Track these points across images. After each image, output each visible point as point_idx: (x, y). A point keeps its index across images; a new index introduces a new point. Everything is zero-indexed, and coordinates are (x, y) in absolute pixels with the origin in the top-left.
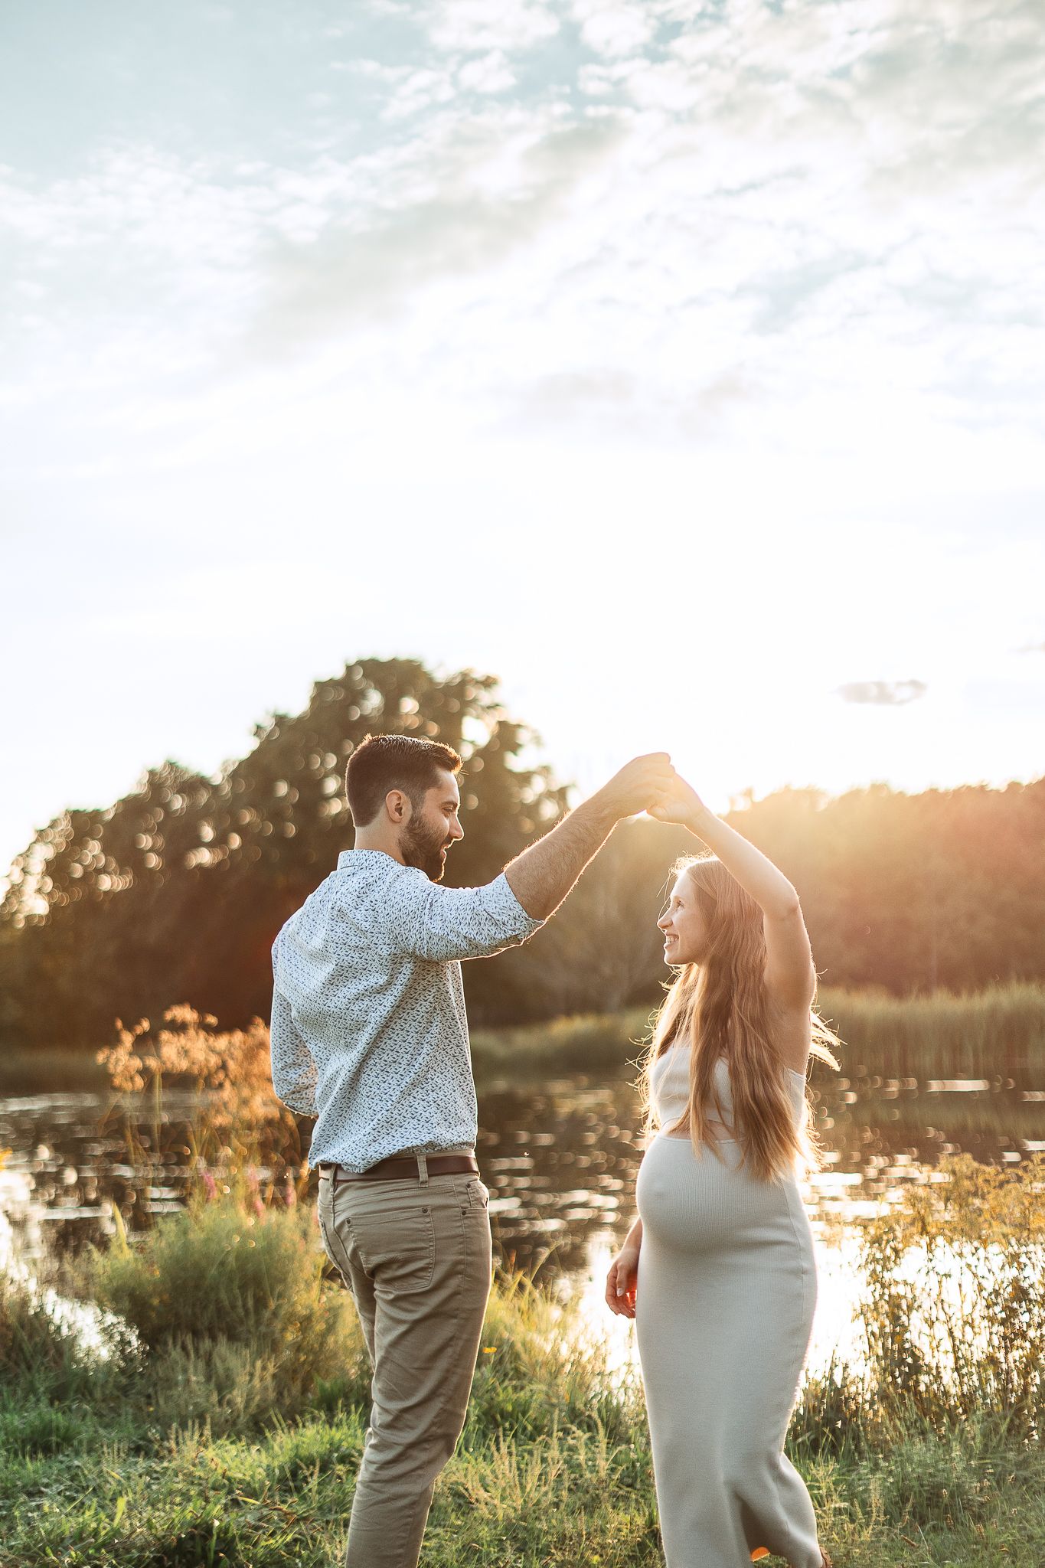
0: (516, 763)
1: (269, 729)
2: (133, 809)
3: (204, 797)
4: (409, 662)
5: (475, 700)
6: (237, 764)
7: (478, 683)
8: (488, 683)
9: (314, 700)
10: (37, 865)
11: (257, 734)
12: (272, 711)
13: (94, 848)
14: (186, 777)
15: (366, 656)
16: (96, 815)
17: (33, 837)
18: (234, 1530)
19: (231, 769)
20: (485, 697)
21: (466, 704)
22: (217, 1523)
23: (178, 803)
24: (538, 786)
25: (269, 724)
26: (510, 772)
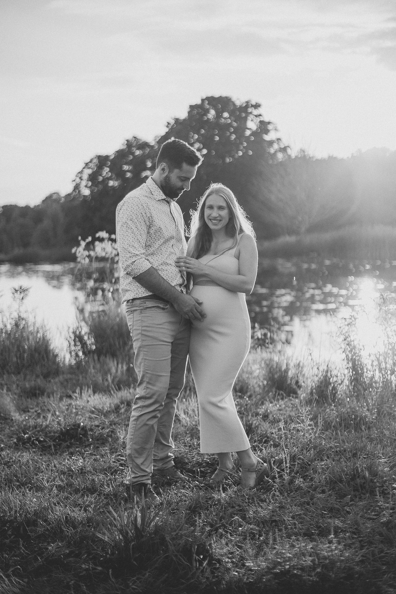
0: (267, 138)
1: (172, 124)
2: (121, 155)
3: (147, 150)
4: (226, 97)
5: (251, 113)
6: (160, 138)
7: (252, 106)
8: (257, 106)
9: (189, 113)
10: (85, 176)
11: (167, 127)
12: (173, 117)
13: (107, 169)
14: (141, 142)
15: (210, 95)
16: (107, 157)
17: (84, 165)
18: (88, 427)
19: (158, 139)
20: (256, 112)
21: (248, 114)
22: (82, 424)
23: (138, 153)
24: (276, 146)
25: (172, 122)
26: (265, 141)
